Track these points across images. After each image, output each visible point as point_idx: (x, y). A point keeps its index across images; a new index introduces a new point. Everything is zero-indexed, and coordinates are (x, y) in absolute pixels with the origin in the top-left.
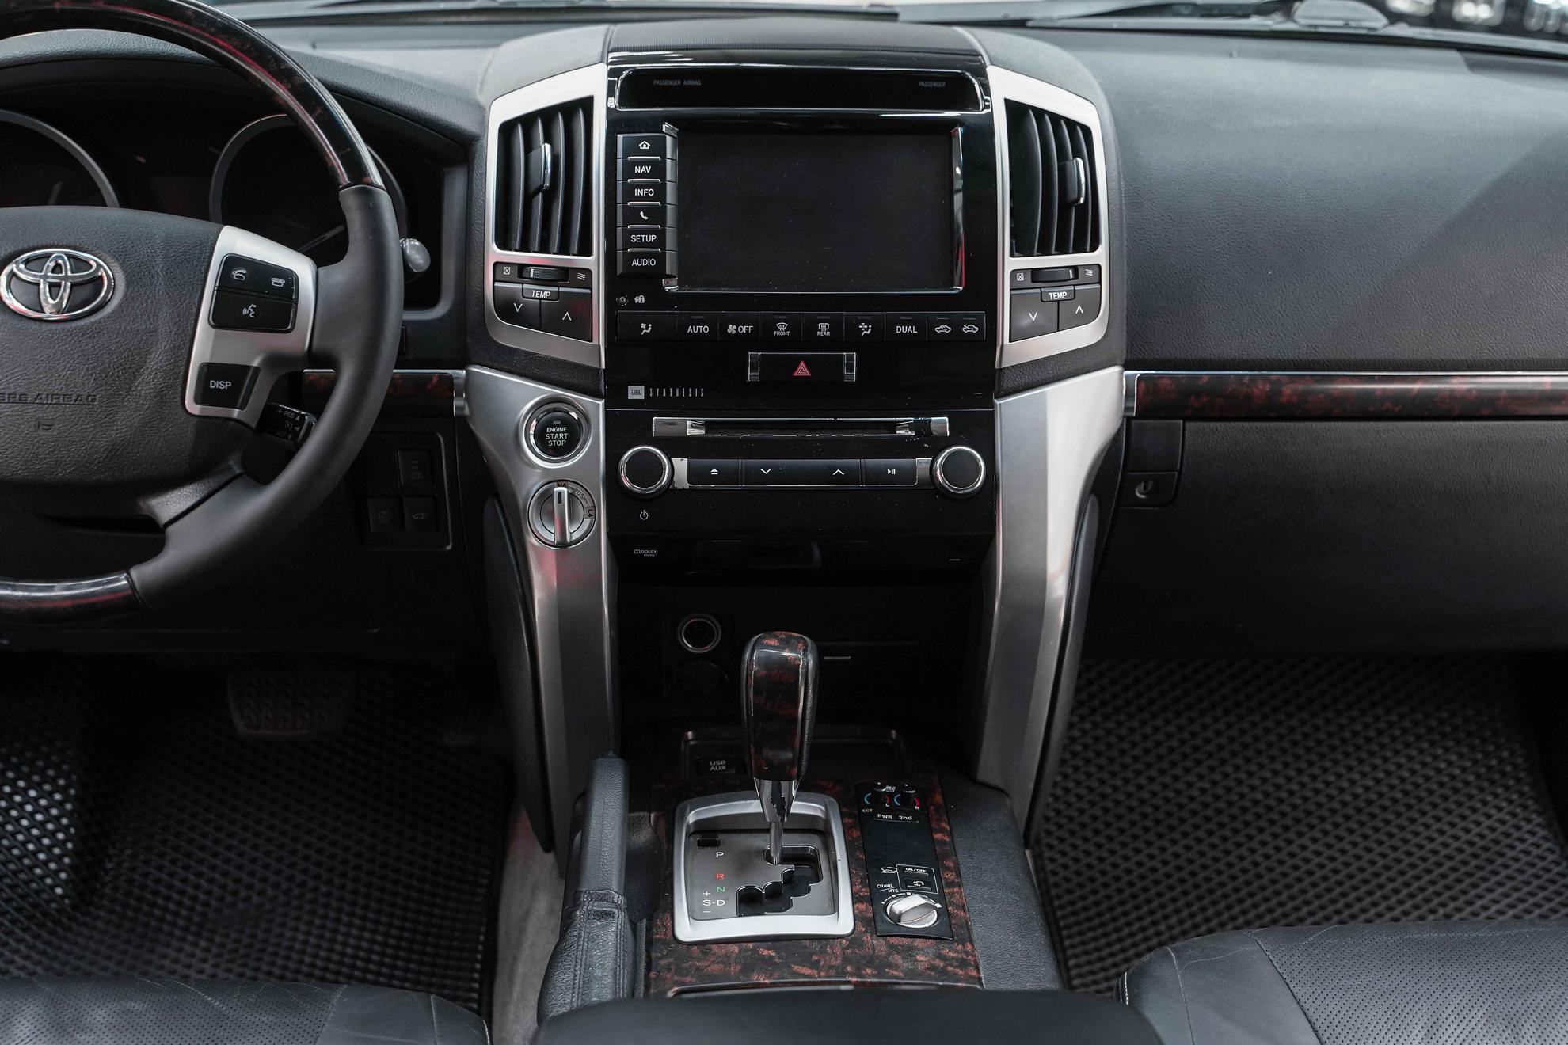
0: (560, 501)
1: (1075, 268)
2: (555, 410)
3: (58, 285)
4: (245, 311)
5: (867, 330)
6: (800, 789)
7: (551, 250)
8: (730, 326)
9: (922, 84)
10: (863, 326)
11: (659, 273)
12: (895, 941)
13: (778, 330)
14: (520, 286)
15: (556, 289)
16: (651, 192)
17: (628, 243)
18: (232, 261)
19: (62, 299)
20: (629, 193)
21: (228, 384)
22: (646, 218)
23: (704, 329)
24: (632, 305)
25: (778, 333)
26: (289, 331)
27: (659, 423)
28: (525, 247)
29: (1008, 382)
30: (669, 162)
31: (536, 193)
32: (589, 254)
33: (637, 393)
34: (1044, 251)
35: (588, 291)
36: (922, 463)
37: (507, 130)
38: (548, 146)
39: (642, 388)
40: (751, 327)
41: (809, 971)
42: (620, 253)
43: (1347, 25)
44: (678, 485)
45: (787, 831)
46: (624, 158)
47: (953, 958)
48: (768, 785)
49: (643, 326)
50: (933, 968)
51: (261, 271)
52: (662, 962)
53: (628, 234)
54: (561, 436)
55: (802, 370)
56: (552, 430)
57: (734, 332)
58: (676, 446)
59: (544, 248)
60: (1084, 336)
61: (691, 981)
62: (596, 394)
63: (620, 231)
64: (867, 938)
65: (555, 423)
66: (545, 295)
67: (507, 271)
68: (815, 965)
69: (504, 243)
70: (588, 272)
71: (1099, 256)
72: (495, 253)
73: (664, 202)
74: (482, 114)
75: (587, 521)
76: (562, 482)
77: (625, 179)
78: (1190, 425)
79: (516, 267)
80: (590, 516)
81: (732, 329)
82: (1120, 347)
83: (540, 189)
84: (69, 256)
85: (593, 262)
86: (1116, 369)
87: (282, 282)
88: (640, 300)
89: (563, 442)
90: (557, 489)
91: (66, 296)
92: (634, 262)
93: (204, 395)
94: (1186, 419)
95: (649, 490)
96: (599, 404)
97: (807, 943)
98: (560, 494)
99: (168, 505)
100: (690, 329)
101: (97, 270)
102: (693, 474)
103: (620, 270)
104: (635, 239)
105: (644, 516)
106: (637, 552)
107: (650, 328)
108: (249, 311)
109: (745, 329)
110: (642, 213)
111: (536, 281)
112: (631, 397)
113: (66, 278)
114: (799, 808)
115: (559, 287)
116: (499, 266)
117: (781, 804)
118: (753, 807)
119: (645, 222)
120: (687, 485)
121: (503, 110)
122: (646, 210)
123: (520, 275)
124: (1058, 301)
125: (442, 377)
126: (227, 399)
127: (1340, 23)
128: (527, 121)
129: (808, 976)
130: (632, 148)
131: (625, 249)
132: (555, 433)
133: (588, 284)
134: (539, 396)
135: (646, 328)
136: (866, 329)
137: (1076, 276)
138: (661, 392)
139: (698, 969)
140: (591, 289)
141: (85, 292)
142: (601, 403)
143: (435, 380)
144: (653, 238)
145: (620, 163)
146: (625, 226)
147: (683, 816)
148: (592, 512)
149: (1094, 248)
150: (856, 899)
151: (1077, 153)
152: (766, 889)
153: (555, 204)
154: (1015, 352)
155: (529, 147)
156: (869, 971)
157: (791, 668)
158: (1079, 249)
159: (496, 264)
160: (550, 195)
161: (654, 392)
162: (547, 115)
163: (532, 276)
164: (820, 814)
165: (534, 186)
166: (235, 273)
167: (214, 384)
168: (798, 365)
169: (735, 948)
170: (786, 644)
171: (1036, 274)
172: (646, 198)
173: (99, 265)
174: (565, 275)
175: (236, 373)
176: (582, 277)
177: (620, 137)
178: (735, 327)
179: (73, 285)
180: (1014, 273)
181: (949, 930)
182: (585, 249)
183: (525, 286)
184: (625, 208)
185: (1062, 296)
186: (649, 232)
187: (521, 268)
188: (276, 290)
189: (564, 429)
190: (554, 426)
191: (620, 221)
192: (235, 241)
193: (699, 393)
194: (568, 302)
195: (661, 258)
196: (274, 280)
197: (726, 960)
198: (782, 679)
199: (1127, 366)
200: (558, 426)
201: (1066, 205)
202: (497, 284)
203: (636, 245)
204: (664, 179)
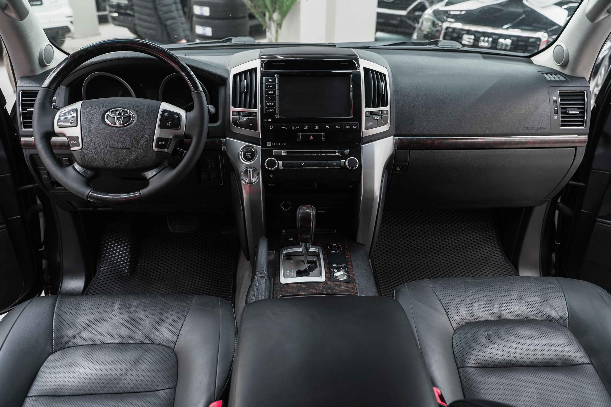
0: (250, 172)
1: (382, 111)
2: (248, 149)
3: (120, 118)
4: (168, 124)
6: (312, 245)
7: (247, 107)
9: (342, 63)
10: (327, 126)
11: (274, 113)
12: (335, 283)
14: (239, 117)
16: (272, 92)
17: (266, 106)
18: (164, 111)
19: (121, 121)
20: (266, 93)
21: (164, 143)
23: (286, 127)
24: (268, 122)
25: (305, 128)
26: (179, 129)
27: (275, 152)
28: (240, 107)
29: (365, 141)
30: (277, 84)
31: (243, 93)
32: (257, 108)
33: (269, 144)
34: (374, 107)
36: (343, 161)
37: (235, 76)
38: (245, 80)
40: (298, 127)
41: (314, 291)
42: (264, 108)
43: (452, 47)
44: (280, 168)
45: (308, 255)
46: (265, 83)
47: (350, 287)
48: (303, 244)
49: (271, 127)
50: (346, 290)
51: (172, 114)
52: (277, 289)
53: (266, 103)
55: (312, 138)
58: (279, 158)
59: (245, 107)
60: (384, 128)
61: (284, 294)
62: (259, 145)
63: (264, 103)
64: (329, 282)
66: (245, 119)
67: (235, 113)
68: (316, 289)
69: (234, 106)
70: (256, 113)
71: (388, 108)
72: (232, 108)
73: (275, 95)
74: (228, 72)
75: (257, 177)
76: (250, 167)
77: (265, 89)
78: (411, 151)
81: (293, 127)
82: (393, 132)
84: (122, 110)
85: (257, 110)
86: (392, 137)
87: (177, 116)
88: (270, 120)
89: (251, 157)
90: (249, 169)
91: (122, 120)
92: (268, 111)
93: (158, 146)
94: (410, 150)
95: (272, 169)
97: (314, 284)
99: (149, 174)
100: (282, 128)
101: (130, 114)
102: (284, 165)
103: (264, 112)
104: (268, 104)
105: (271, 176)
106: (269, 185)
108: (169, 124)
111: (243, 116)
112: (267, 145)
113: (122, 116)
114: (311, 249)
115: (249, 117)
117: (307, 249)
118: (300, 249)
119: (270, 100)
120: (282, 168)
121: (234, 71)
122: (271, 97)
123: (239, 114)
124: (377, 120)
125: (219, 140)
126: (164, 147)
127: (450, 47)
128: (240, 74)
129: (314, 292)
130: (267, 81)
131: (266, 107)
132: (248, 155)
134: (244, 145)
135: (271, 128)
136: (328, 127)
137: (382, 113)
138: (275, 144)
139: (286, 290)
140: (257, 117)
141: (126, 120)
142: (260, 147)
143: (217, 141)
144: (273, 104)
145: (264, 85)
146: (266, 101)
147: (282, 252)
148: (258, 175)
149: (386, 106)
150: (326, 272)
151: (382, 81)
152: (303, 270)
153: (247, 95)
154: (367, 133)
155: (241, 81)
156: (329, 291)
157: (309, 214)
158: (383, 106)
159: (233, 111)
160: (246, 93)
161: (273, 144)
162: (245, 72)
163: (242, 114)
164: (317, 251)
165: (242, 91)
166: (165, 114)
167: (160, 143)
168: (310, 136)
169: (295, 285)
170: (308, 208)
171: (372, 113)
172: (271, 94)
173: (130, 112)
174: (250, 114)
175: (166, 140)
176: (255, 114)
177: (264, 78)
179: (123, 118)
180: (366, 112)
181: (350, 280)
182: (255, 107)
184: (266, 96)
185: (378, 118)
186: (272, 103)
187: (239, 112)
188: (176, 118)
189: (250, 154)
190: (248, 153)
191: (264, 100)
192: (165, 106)
193: (285, 144)
194: (251, 121)
195: (275, 109)
196: (175, 116)
197: (293, 288)
198: (306, 218)
199: (395, 136)
201: (379, 94)
202: (233, 116)
203: (268, 106)
204: (275, 89)
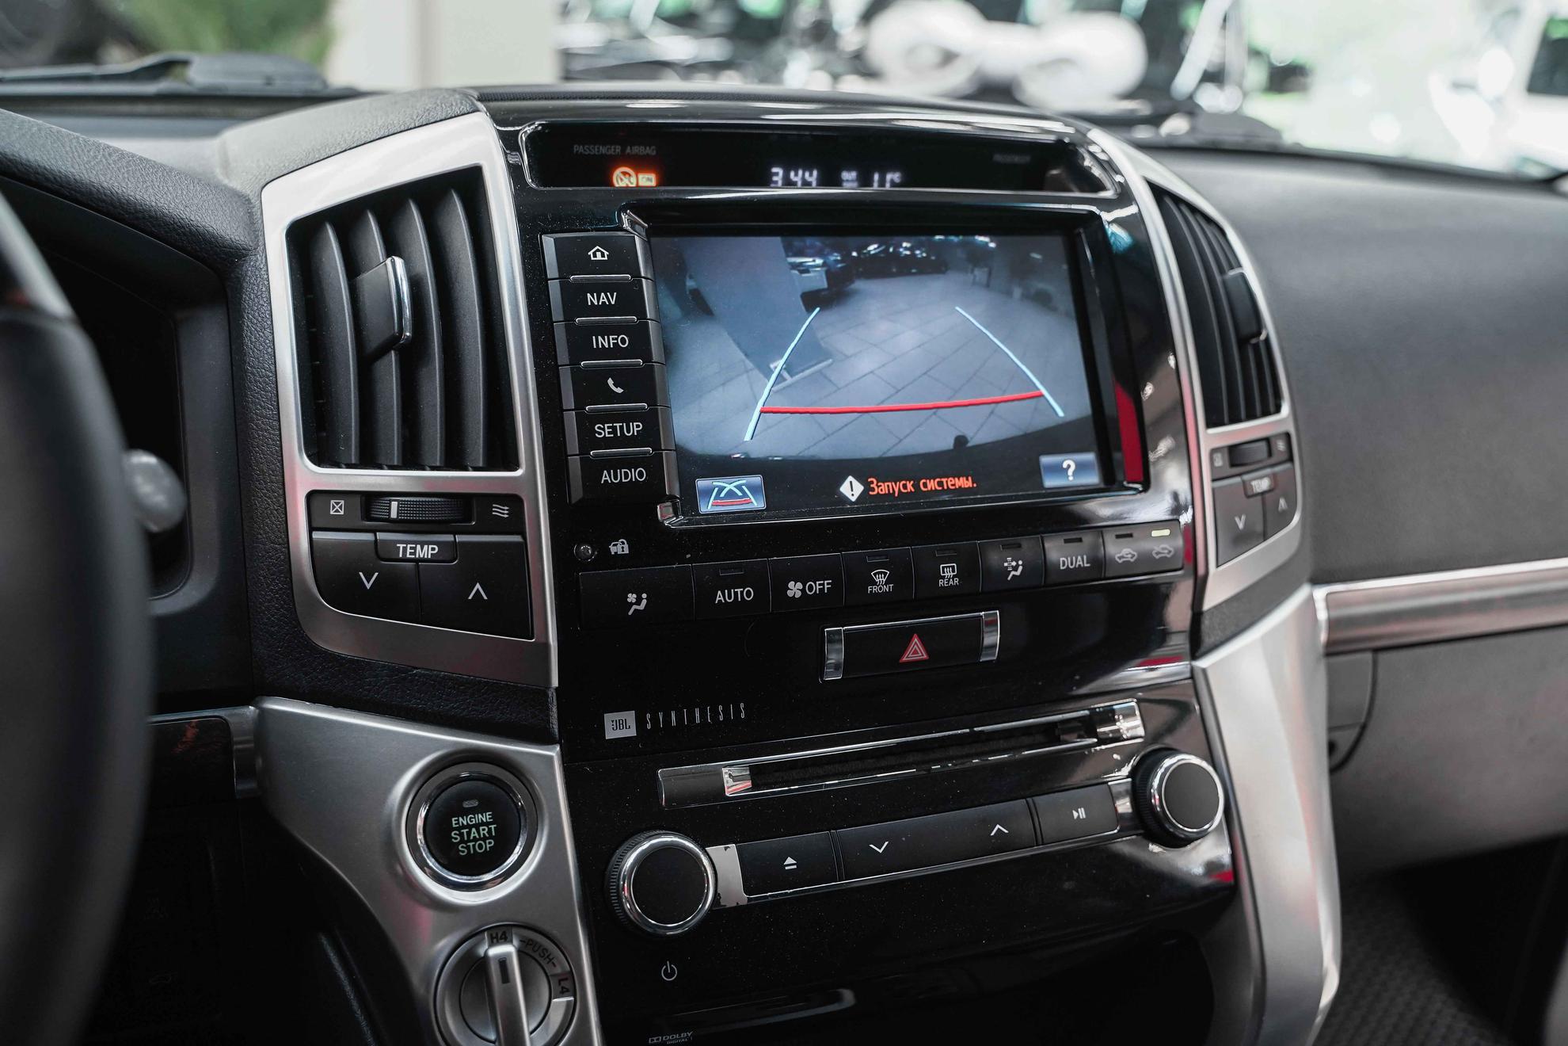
0: (506, 975)
1: (1267, 440)
2: (466, 779)
5: (1015, 568)
7: (428, 462)
8: (791, 584)
9: (998, 158)
11: (652, 494)
13: (875, 583)
15: (449, 538)
16: (623, 341)
17: (588, 439)
20: (580, 344)
22: (619, 390)
23: (745, 593)
24: (606, 560)
25: (875, 589)
27: (673, 779)
28: (368, 459)
29: (1208, 633)
30: (645, 284)
31: (383, 351)
32: (515, 466)
33: (619, 726)
34: (1235, 416)
35: (517, 538)
37: (304, 235)
38: (399, 261)
39: (630, 717)
40: (827, 585)
42: (575, 464)
44: (728, 902)
46: (563, 277)
49: (632, 598)
53: (586, 423)
54: (484, 830)
55: (916, 651)
56: (463, 821)
57: (799, 594)
58: (711, 821)
59: (411, 459)
60: (1286, 542)
62: (545, 740)
63: (571, 420)
65: (467, 805)
66: (426, 552)
67: (337, 508)
69: (322, 452)
70: (514, 501)
71: (1286, 419)
72: (306, 474)
73: (647, 358)
74: (251, 213)
75: (561, 1002)
76: (500, 935)
77: (568, 319)
79: (357, 500)
80: (563, 992)
81: (794, 589)
82: (1313, 558)
83: (392, 343)
85: (523, 479)
86: (1305, 589)
88: (620, 548)
89: (490, 844)
90: (495, 951)
92: (605, 477)
95: (674, 928)
96: (551, 758)
98: (503, 962)
100: (719, 597)
102: (752, 877)
103: (577, 491)
104: (603, 431)
105: (669, 972)
107: (644, 602)
109: (817, 587)
110: (610, 382)
111: (402, 525)
112: (611, 734)
115: (454, 533)
116: (317, 502)
119: (613, 398)
120: (743, 898)
121: (288, 201)
122: (618, 375)
123: (369, 515)
124: (1263, 493)
125: (205, 726)
128: (344, 217)
130: (573, 260)
131: (585, 454)
132: (469, 827)
133: (516, 524)
134: (428, 754)
135: (637, 602)
137: (1270, 454)
138: (667, 720)
140: (523, 534)
142: (554, 752)
143: (190, 734)
144: (636, 427)
145: (554, 288)
146: (579, 407)
148: (567, 984)
149: (1278, 408)
153: (424, 372)
154: (1220, 585)
155: (353, 269)
159: (311, 496)
160: (412, 355)
161: (655, 720)
162: (385, 204)
163: (394, 515)
165: (374, 341)
168: (908, 642)
171: (1236, 455)
172: (616, 351)
174: (463, 509)
176: (502, 511)
177: (548, 243)
178: (799, 585)
180: (1213, 451)
182: (502, 454)
183: (381, 536)
184: (578, 376)
185: (1264, 484)
186: (628, 417)
187: (369, 502)
189: (486, 817)
190: (465, 812)
191: (569, 401)
193: (737, 711)
194: (475, 563)
195: (653, 465)
199: (1316, 583)
200: (473, 811)
202: (316, 535)
203: (606, 443)
204: (642, 314)
